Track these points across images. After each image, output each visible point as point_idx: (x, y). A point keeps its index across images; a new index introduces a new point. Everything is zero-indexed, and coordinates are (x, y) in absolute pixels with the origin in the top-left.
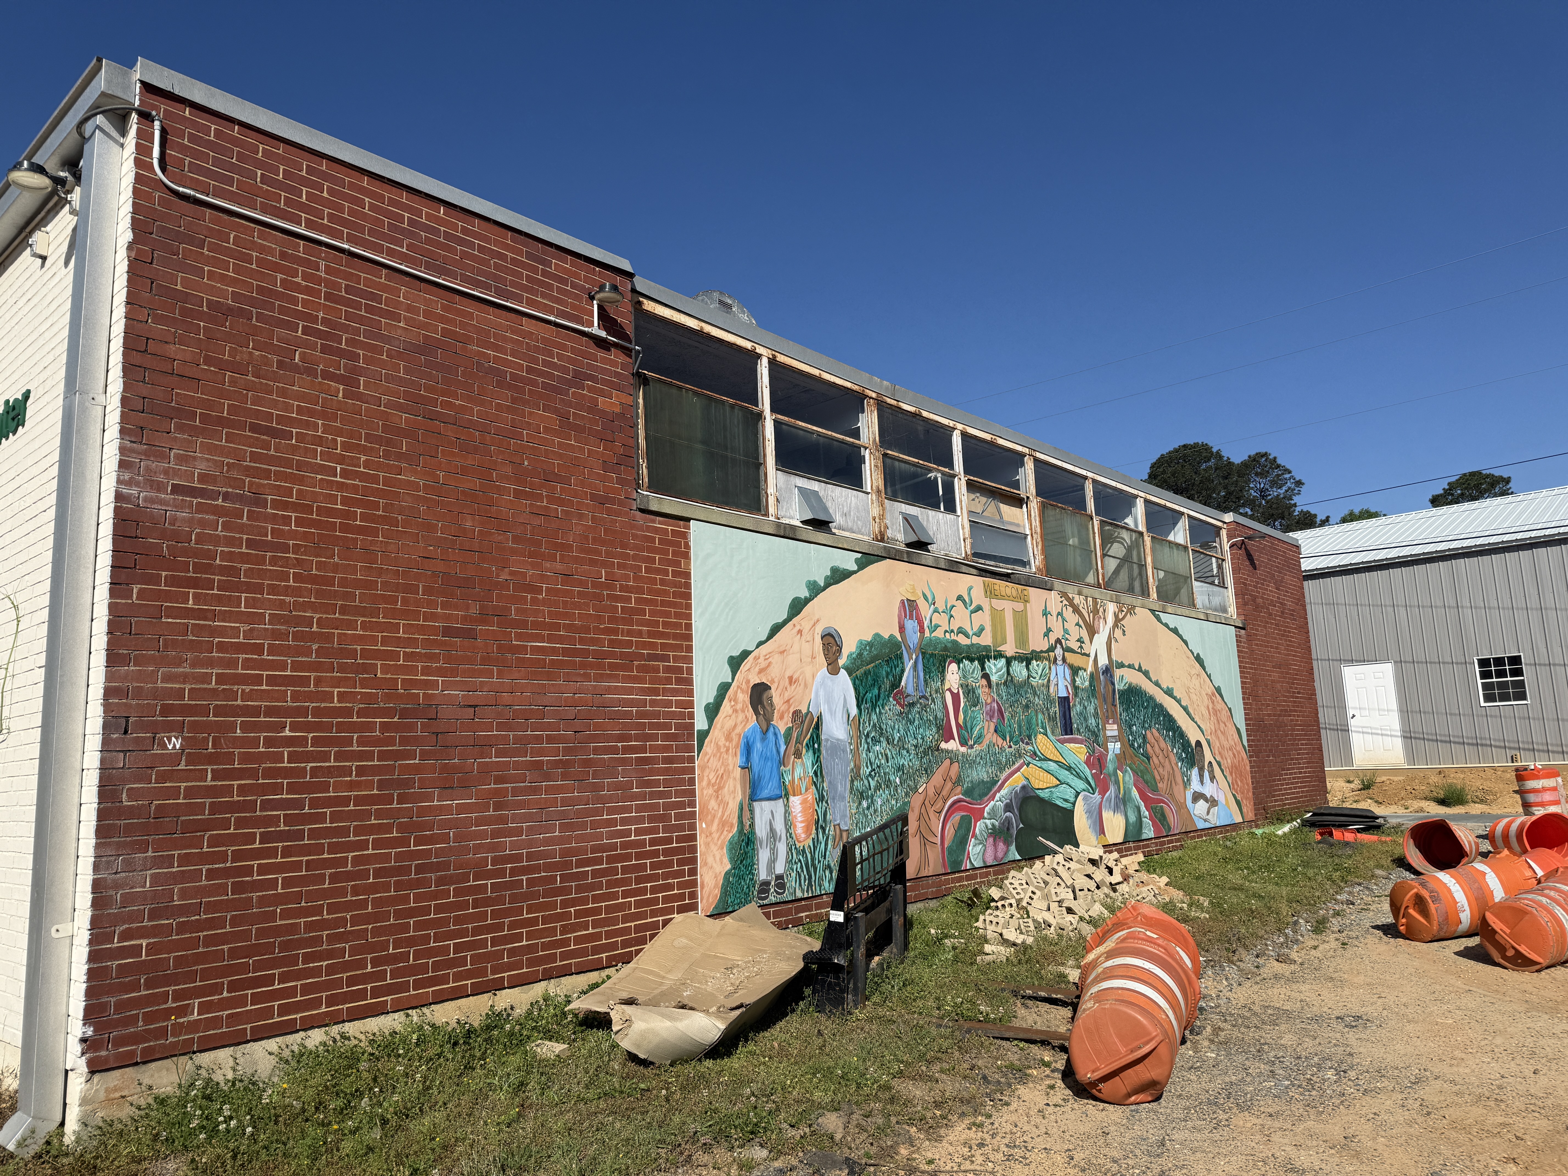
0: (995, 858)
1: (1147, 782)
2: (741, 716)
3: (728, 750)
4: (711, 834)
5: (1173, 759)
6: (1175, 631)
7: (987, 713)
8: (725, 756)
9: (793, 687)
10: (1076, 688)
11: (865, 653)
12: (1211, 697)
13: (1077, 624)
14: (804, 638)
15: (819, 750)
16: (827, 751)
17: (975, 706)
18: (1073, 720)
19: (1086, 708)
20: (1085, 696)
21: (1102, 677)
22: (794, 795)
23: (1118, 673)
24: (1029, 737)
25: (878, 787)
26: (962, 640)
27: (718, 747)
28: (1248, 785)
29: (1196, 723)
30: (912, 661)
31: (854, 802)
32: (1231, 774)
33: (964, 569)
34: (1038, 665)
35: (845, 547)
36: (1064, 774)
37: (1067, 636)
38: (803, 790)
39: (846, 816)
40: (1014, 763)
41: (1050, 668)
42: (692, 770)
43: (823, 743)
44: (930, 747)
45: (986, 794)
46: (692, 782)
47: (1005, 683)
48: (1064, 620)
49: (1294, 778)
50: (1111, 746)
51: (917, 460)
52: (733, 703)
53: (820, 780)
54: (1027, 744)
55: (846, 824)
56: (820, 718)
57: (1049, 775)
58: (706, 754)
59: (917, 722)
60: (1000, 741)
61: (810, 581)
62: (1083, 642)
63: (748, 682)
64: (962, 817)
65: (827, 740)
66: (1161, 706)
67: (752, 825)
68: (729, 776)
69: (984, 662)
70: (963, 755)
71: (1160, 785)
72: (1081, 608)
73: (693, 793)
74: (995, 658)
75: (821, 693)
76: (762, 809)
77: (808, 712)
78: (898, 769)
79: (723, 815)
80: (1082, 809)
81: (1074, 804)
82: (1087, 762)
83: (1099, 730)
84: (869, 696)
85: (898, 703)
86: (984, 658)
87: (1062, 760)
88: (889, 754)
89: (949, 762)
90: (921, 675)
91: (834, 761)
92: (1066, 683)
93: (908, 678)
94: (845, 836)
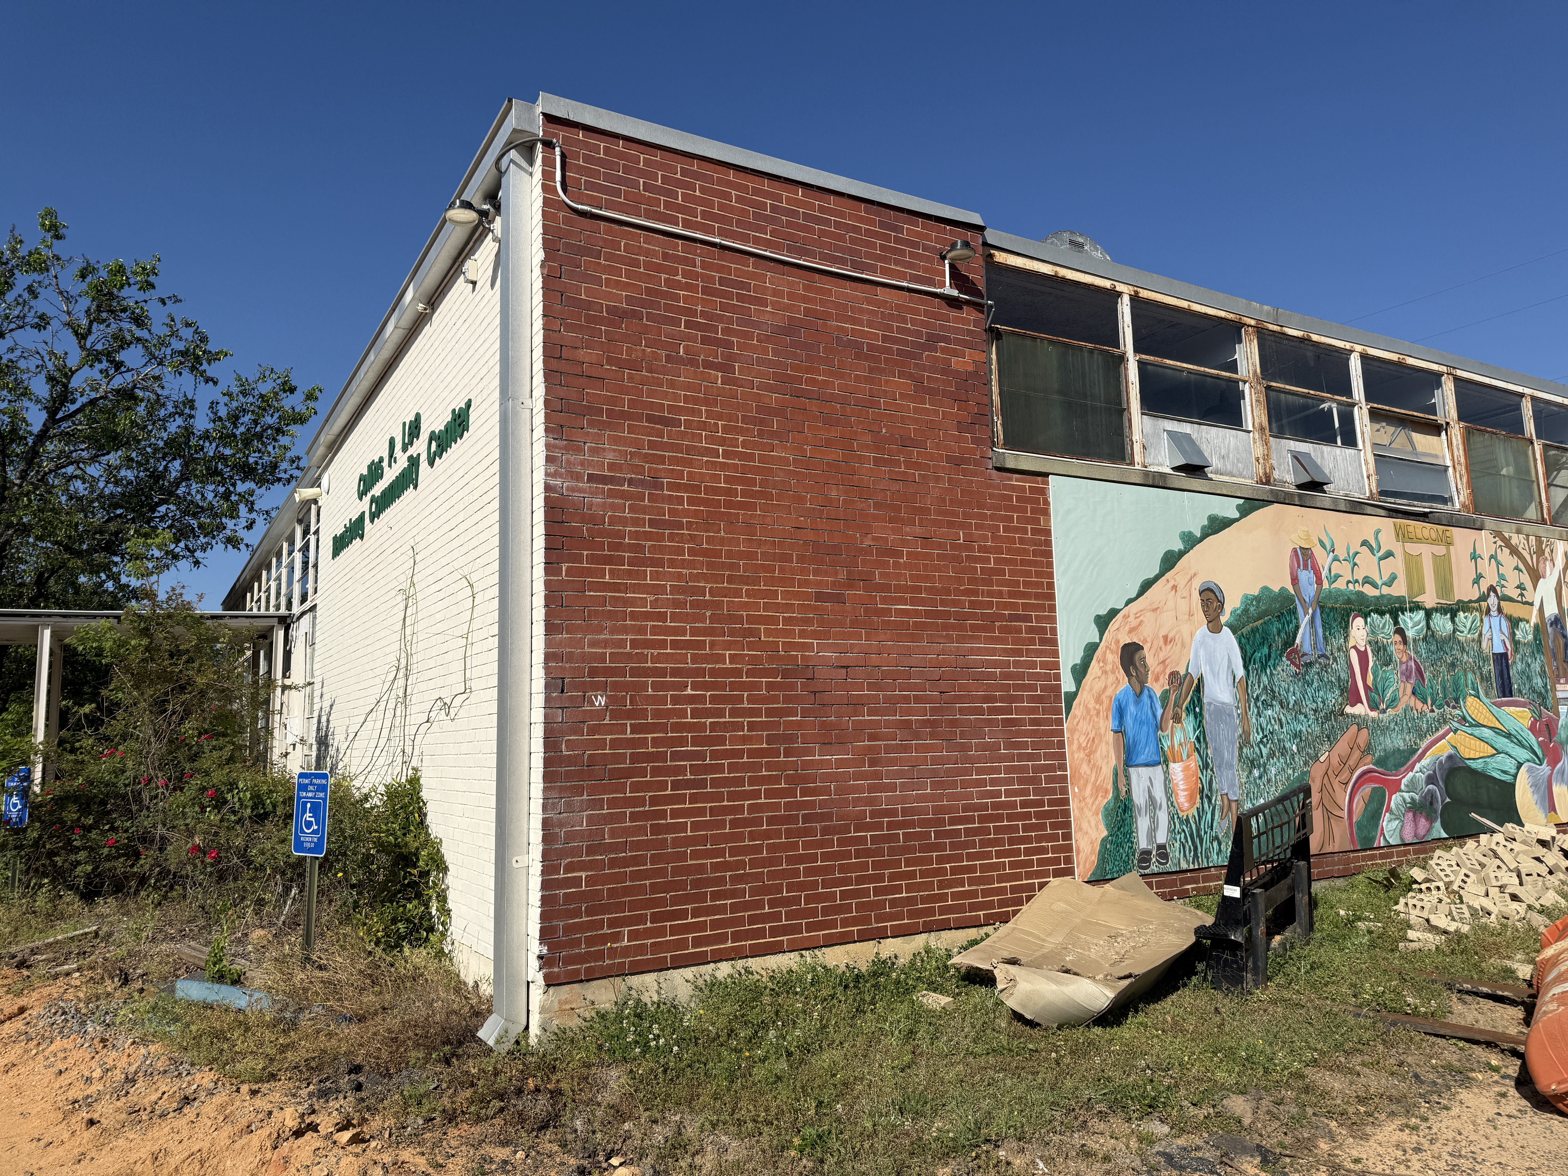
0: (1416, 836)
2: (1111, 678)
3: (1098, 714)
4: (1084, 799)
7: (1402, 673)
8: (1095, 719)
9: (1169, 647)
10: (1516, 643)
11: (1252, 609)
13: (1517, 568)
14: (1179, 594)
15: (1201, 714)
16: (1210, 716)
17: (1387, 665)
18: (1513, 680)
19: (1529, 666)
20: (1528, 651)
21: (1550, 630)
22: (1174, 761)
24: (1457, 700)
25: (1272, 755)
26: (1369, 591)
27: (1088, 710)
30: (1307, 617)
33: (1369, 510)
34: (1466, 618)
35: (1225, 492)
36: (1502, 742)
37: (1503, 582)
38: (1185, 757)
39: (1235, 785)
40: (1437, 730)
41: (1482, 621)
42: (1061, 733)
43: (1206, 707)
44: (1332, 711)
45: (1404, 764)
46: (1061, 745)
47: (1425, 639)
48: (1499, 564)
50: (1562, 709)
51: (1306, 391)
52: (1101, 664)
53: (1203, 746)
54: (1454, 707)
55: (1235, 794)
56: (1201, 680)
57: (1482, 744)
58: (1075, 716)
59: (1315, 684)
60: (1419, 705)
61: (1184, 533)
62: (1524, 589)
63: (1117, 641)
64: (1373, 789)
65: (1210, 704)
67: (1129, 792)
68: (1101, 740)
69: (1398, 616)
70: (1373, 720)
72: (1520, 549)
73: (1063, 756)
74: (1411, 610)
75: (1202, 653)
76: (1139, 775)
77: (1187, 673)
78: (1295, 736)
79: (1096, 780)
80: (1526, 782)
81: (1515, 776)
82: (1532, 729)
83: (1547, 691)
84: (1257, 655)
85: (1293, 663)
86: (1397, 610)
87: (1500, 727)
88: (1283, 719)
89: (1355, 727)
90: (1320, 631)
91: (1219, 726)
92: (1503, 637)
93: (1303, 634)
94: (1234, 806)
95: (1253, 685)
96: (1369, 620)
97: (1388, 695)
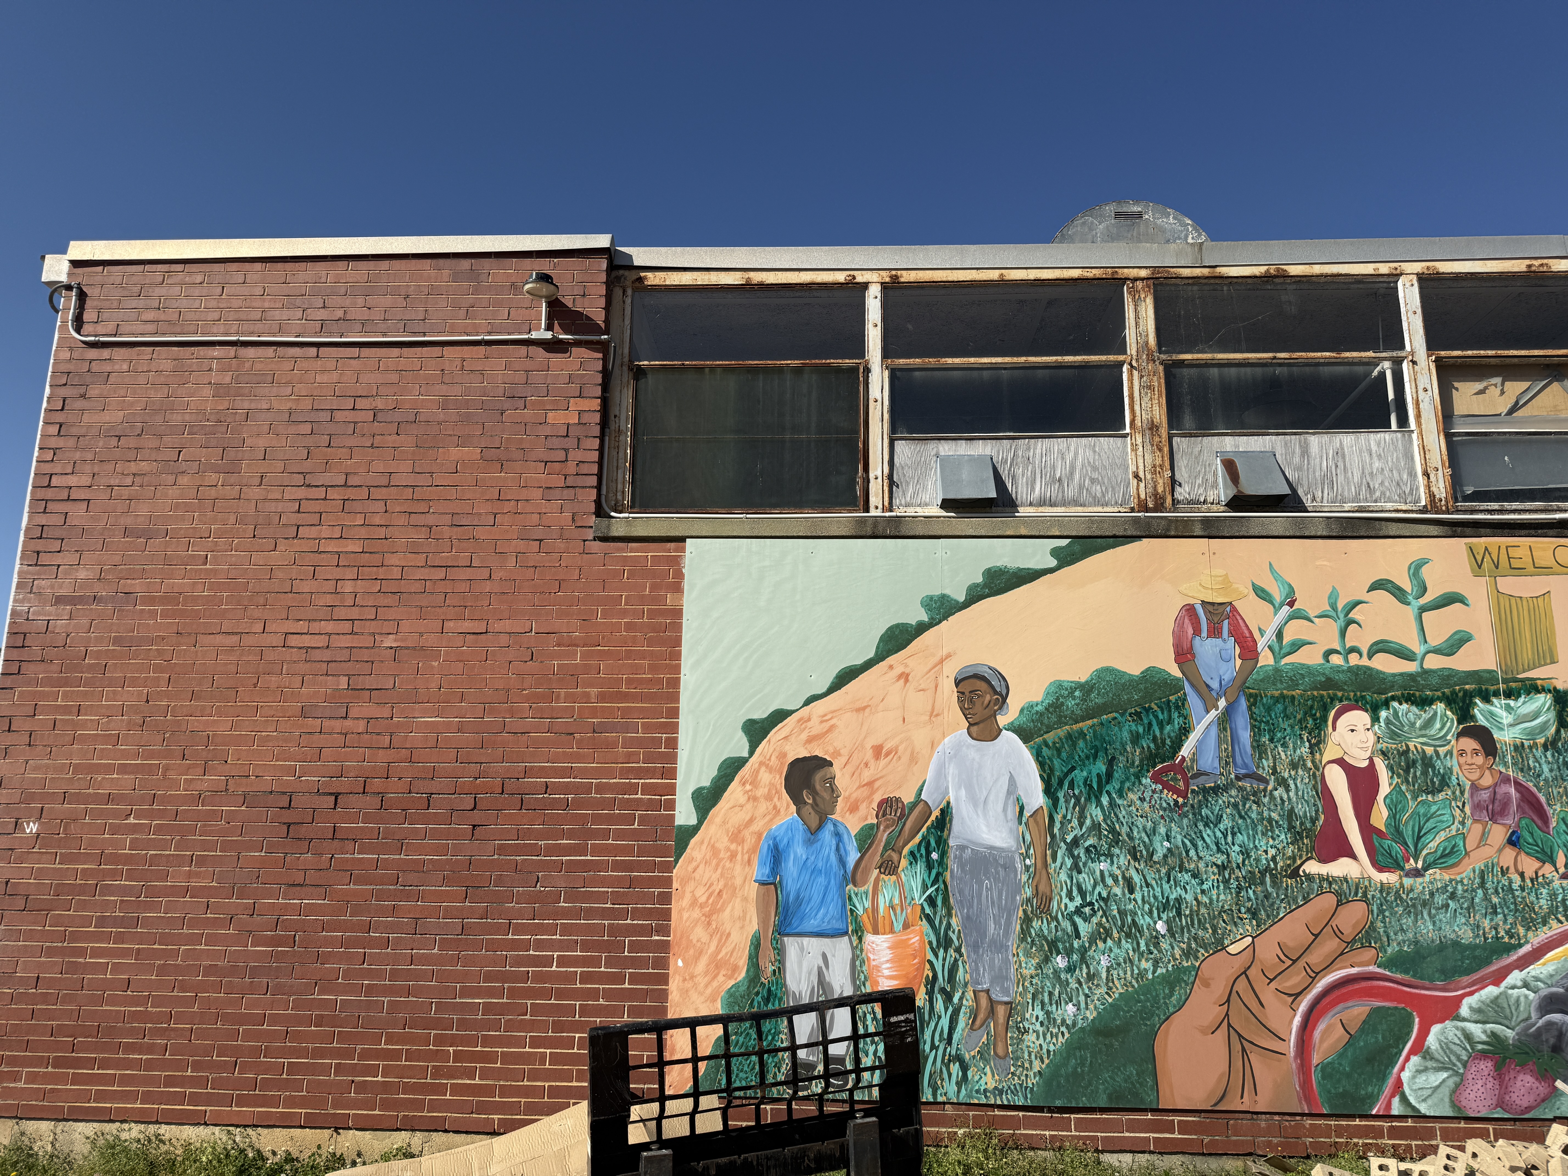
0: (1501, 1105)
2: (764, 807)
3: (733, 856)
4: (692, 977)
7: (1477, 807)
8: (728, 865)
9: (883, 762)
11: (1071, 703)
14: (911, 686)
15: (941, 862)
16: (962, 866)
17: (1434, 791)
22: (876, 932)
25: (1102, 934)
26: (1387, 665)
27: (715, 852)
30: (1213, 713)
31: (1028, 955)
38: (898, 926)
39: (1007, 978)
42: (668, 882)
43: (951, 854)
44: (1267, 869)
45: (1468, 971)
47: (1551, 745)
51: (1271, 355)
52: (748, 787)
53: (941, 911)
55: (1006, 992)
56: (946, 813)
58: (692, 859)
59: (1226, 823)
60: (1529, 865)
61: (931, 596)
63: (783, 755)
65: (962, 848)
67: (780, 971)
68: (733, 894)
69: (1472, 704)
70: (1384, 888)
73: (666, 915)
74: (1509, 694)
75: (952, 771)
76: (802, 949)
77: (918, 800)
78: (1165, 907)
79: (718, 951)
84: (1079, 775)
85: (1166, 786)
86: (1469, 695)
88: (1137, 879)
89: (1332, 899)
90: (1245, 736)
91: (980, 883)
93: (1200, 742)
94: (1001, 1011)
95: (1065, 821)
96: (1383, 714)
97: (1433, 844)
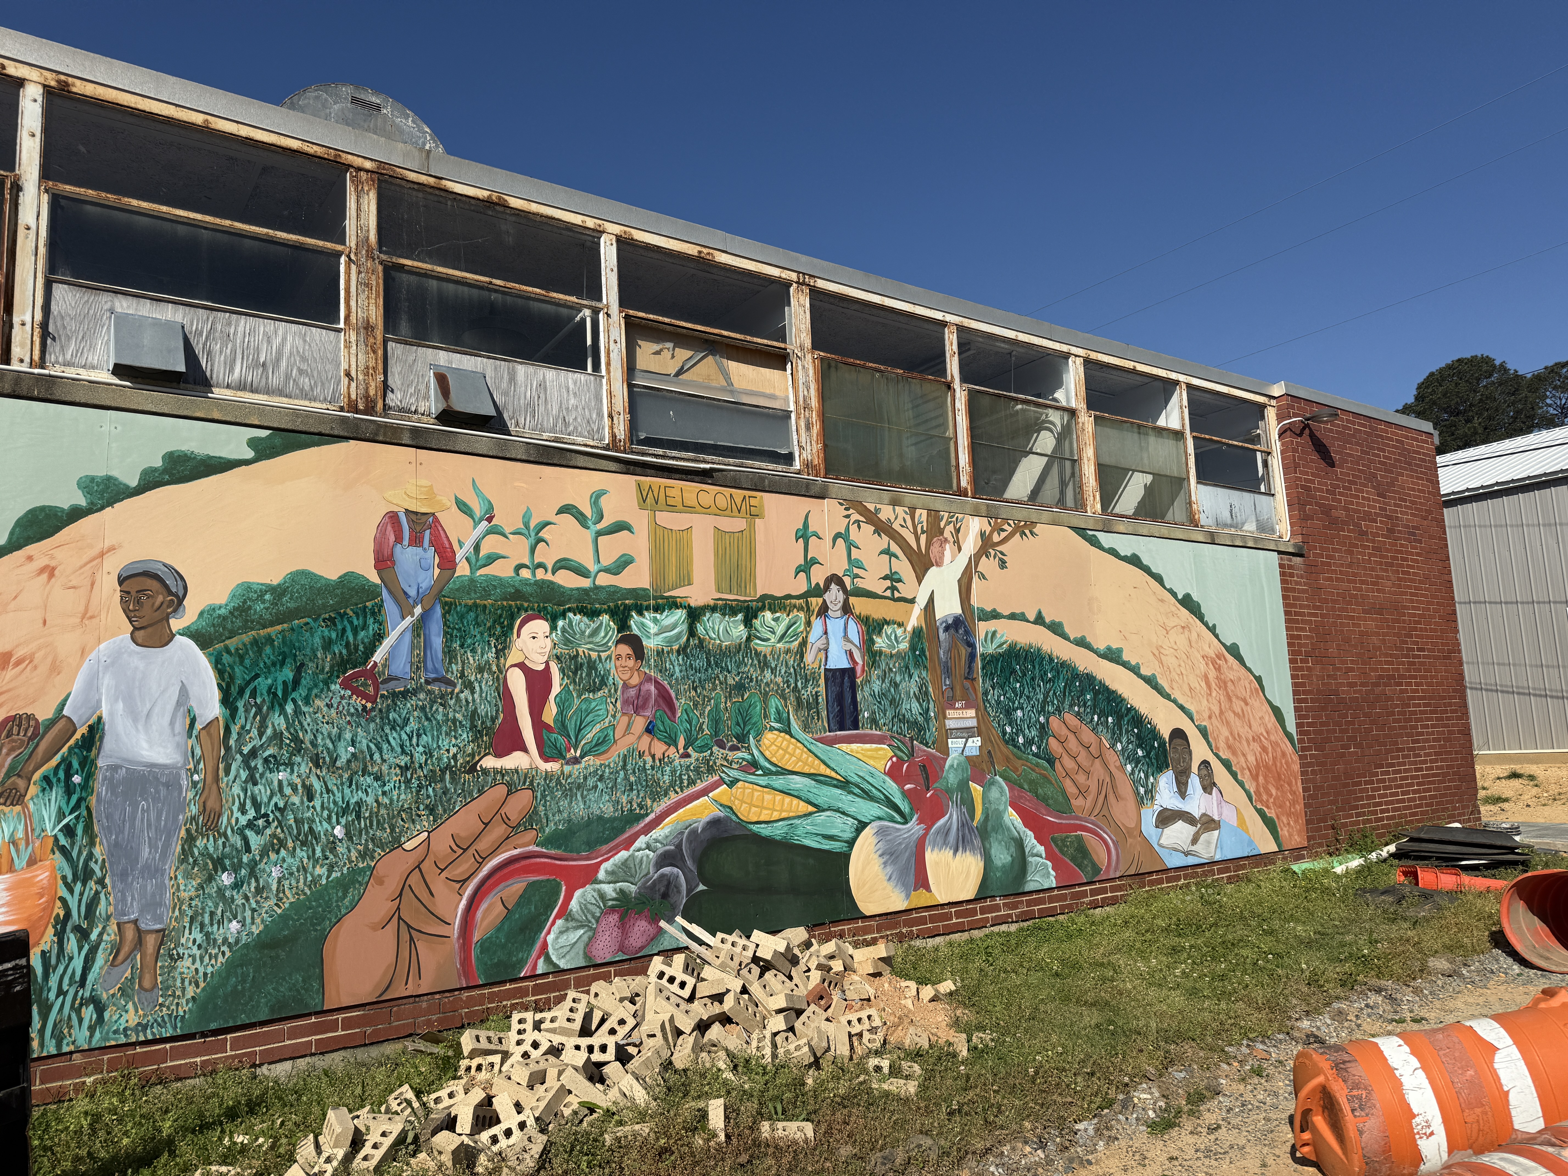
0: (621, 949)
1: (1044, 799)
5: (1113, 759)
6: (1134, 560)
7: (626, 702)
9: (12, 672)
10: (873, 656)
11: (259, 607)
12: (1215, 662)
13: (887, 552)
14: (57, 581)
15: (86, 785)
16: (112, 788)
17: (594, 690)
18: (861, 706)
19: (896, 686)
20: (895, 666)
21: (942, 635)
23: (983, 628)
24: (742, 738)
25: (276, 845)
26: (567, 580)
28: (1293, 793)
29: (1174, 701)
30: (409, 620)
31: (188, 876)
32: (1255, 778)
33: (581, 461)
34: (776, 620)
36: (828, 795)
37: (856, 571)
38: (20, 863)
39: (160, 904)
40: (692, 782)
41: (809, 623)
43: (99, 774)
44: (448, 767)
45: (607, 841)
47: (682, 651)
48: (850, 545)
49: (1406, 778)
50: (955, 744)
53: (81, 840)
54: (734, 748)
55: (158, 919)
56: (96, 729)
57: (788, 799)
59: (413, 725)
60: (659, 748)
61: (92, 479)
62: (899, 580)
65: (114, 768)
66: (1089, 679)
69: (629, 617)
70: (548, 776)
71: (1077, 803)
72: (896, 526)
74: (657, 609)
75: (107, 682)
77: (59, 716)
78: (345, 811)
80: (873, 848)
81: (851, 843)
82: (894, 773)
83: (927, 720)
84: (263, 683)
85: (355, 691)
86: (628, 609)
87: (828, 772)
88: (317, 786)
89: (504, 789)
90: (438, 642)
91: (134, 805)
92: (849, 646)
93: (394, 648)
94: (151, 941)
95: (243, 732)
96: (560, 623)
97: (590, 735)
